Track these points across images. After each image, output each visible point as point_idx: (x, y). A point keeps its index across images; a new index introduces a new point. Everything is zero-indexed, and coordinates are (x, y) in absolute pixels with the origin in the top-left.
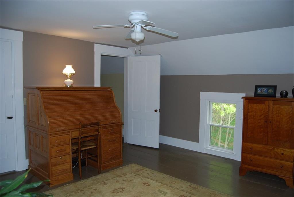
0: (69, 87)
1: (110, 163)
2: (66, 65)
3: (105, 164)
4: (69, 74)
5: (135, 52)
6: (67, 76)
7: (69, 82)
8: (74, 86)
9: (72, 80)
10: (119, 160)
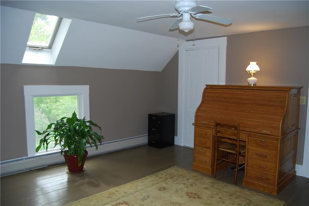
0: (252, 85)
1: (256, 182)
2: (250, 62)
3: (249, 180)
4: (252, 72)
5: (177, 46)
6: (251, 74)
7: (252, 80)
8: (258, 85)
9: (256, 78)
10: (270, 186)
